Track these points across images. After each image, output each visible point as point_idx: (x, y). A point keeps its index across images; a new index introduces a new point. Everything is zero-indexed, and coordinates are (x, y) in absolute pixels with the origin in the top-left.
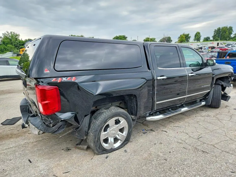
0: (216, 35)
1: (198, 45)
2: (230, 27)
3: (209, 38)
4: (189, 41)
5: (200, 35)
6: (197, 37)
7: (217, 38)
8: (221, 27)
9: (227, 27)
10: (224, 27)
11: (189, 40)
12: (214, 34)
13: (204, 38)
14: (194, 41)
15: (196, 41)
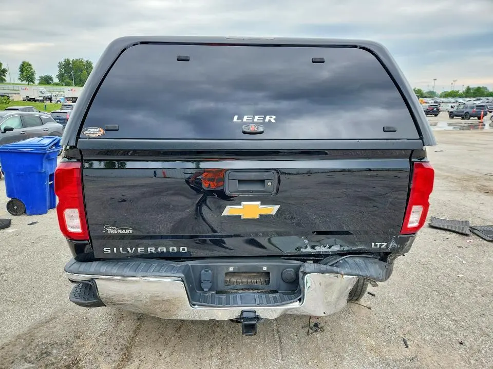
0: (64, 74)
1: (41, 92)
2: (87, 61)
3: (51, 79)
4: (5, 80)
5: (31, 69)
6: (26, 73)
7: (68, 80)
8: (71, 60)
9: (81, 62)
10: (77, 60)
11: (4, 77)
12: (60, 71)
13: (40, 77)
14: (19, 82)
15: (24, 82)
